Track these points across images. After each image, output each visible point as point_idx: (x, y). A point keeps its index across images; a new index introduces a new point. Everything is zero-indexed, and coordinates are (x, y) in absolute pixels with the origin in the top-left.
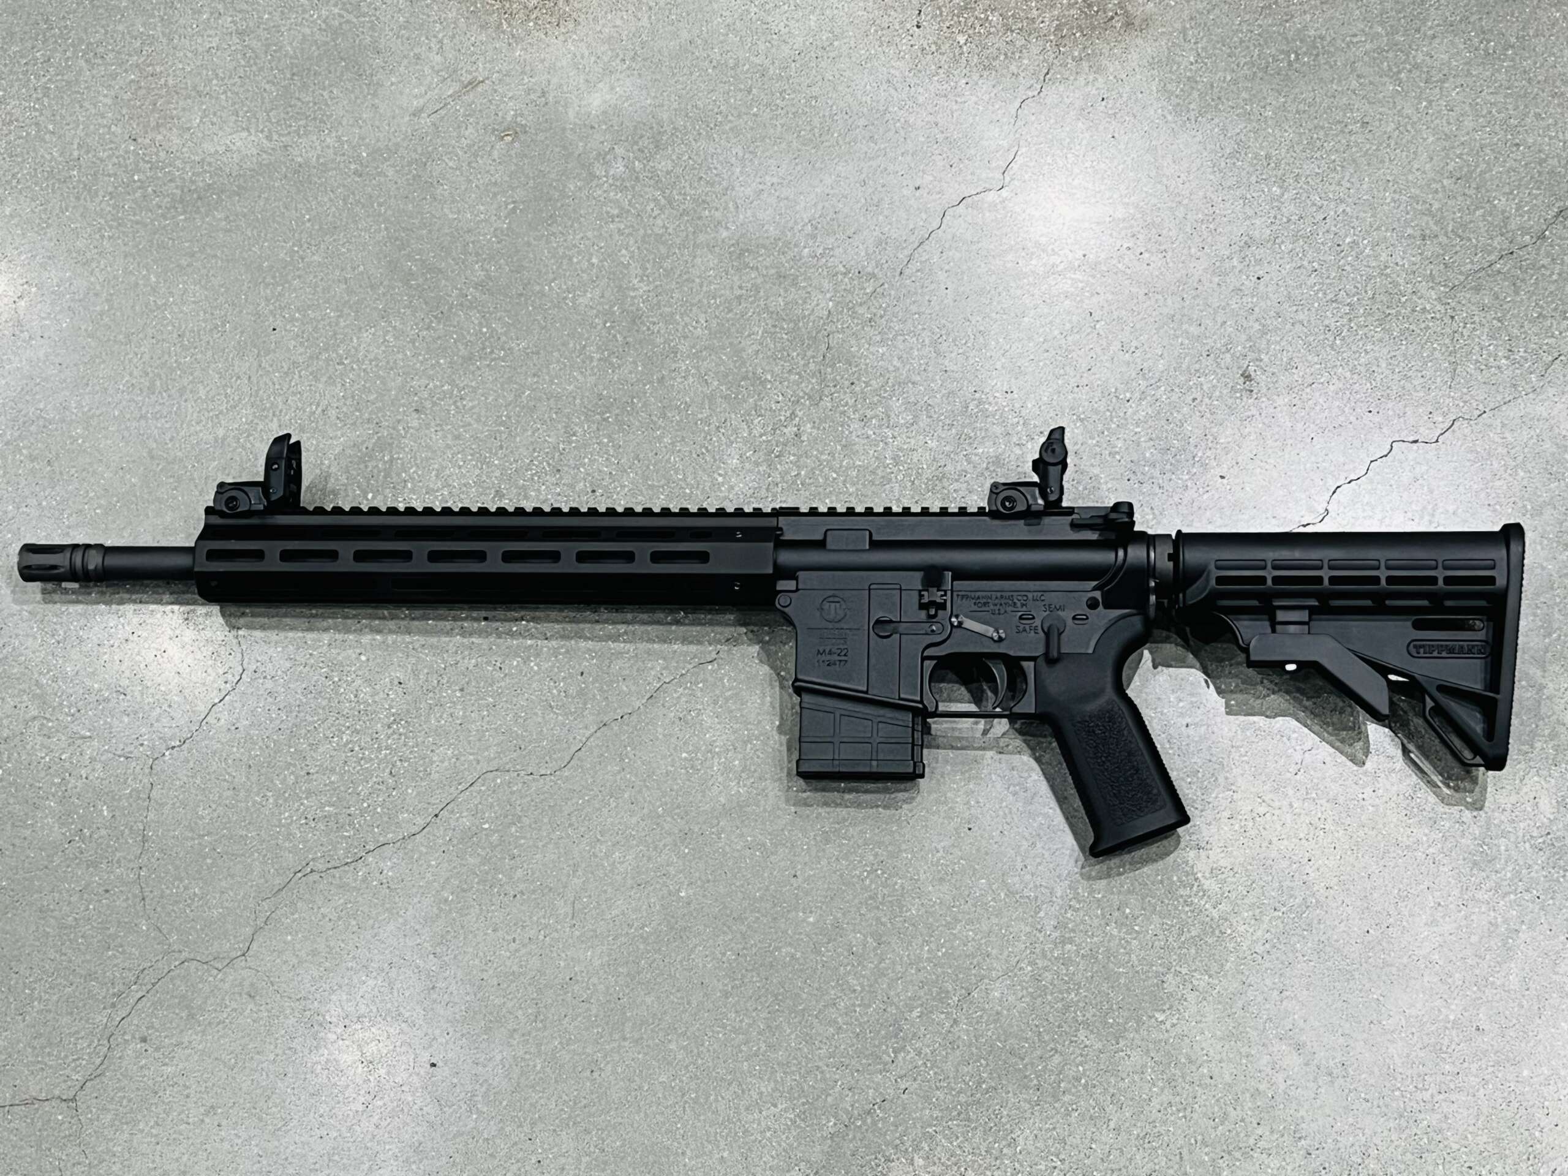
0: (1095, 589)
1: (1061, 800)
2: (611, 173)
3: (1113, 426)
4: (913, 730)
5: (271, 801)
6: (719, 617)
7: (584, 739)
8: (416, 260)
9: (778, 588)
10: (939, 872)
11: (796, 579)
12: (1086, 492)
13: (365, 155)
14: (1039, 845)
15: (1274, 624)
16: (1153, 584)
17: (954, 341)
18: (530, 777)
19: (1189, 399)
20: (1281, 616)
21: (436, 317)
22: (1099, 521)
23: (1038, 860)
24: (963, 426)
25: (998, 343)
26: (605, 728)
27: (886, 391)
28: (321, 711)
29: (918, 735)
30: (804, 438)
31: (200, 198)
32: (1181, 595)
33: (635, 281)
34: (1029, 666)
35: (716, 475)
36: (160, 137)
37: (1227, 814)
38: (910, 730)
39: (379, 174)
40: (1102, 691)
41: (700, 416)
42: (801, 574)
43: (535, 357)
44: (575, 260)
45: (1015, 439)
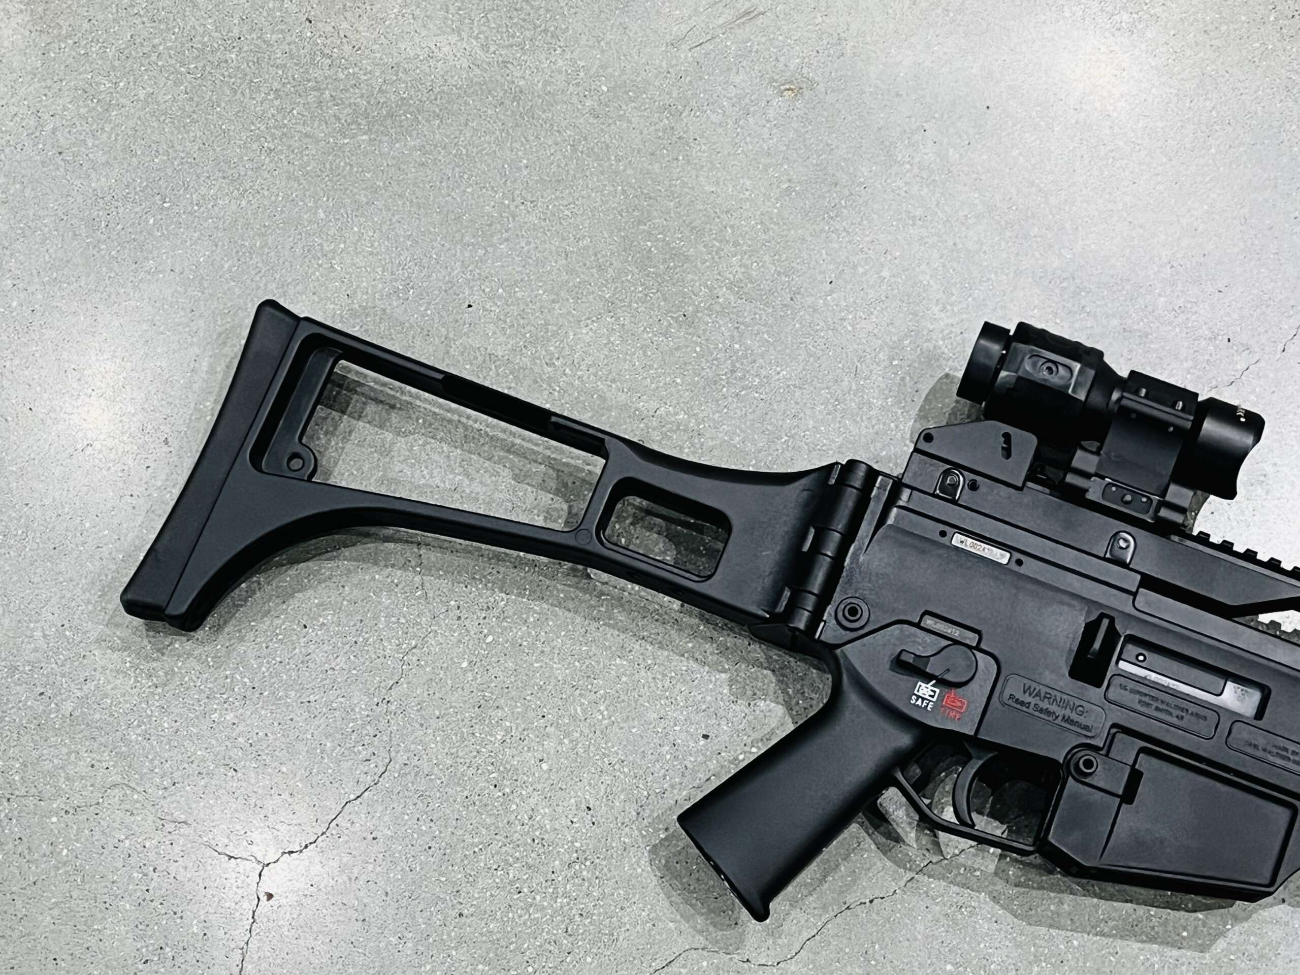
2: (917, 160)
5: (409, 945)
8: (658, 240)
13: (605, 89)
18: (745, 965)
21: (676, 320)
26: (848, 912)
28: (484, 832)
31: (390, 115)
33: (936, 309)
36: (345, 25)
39: (621, 119)
43: (798, 393)
44: (861, 270)
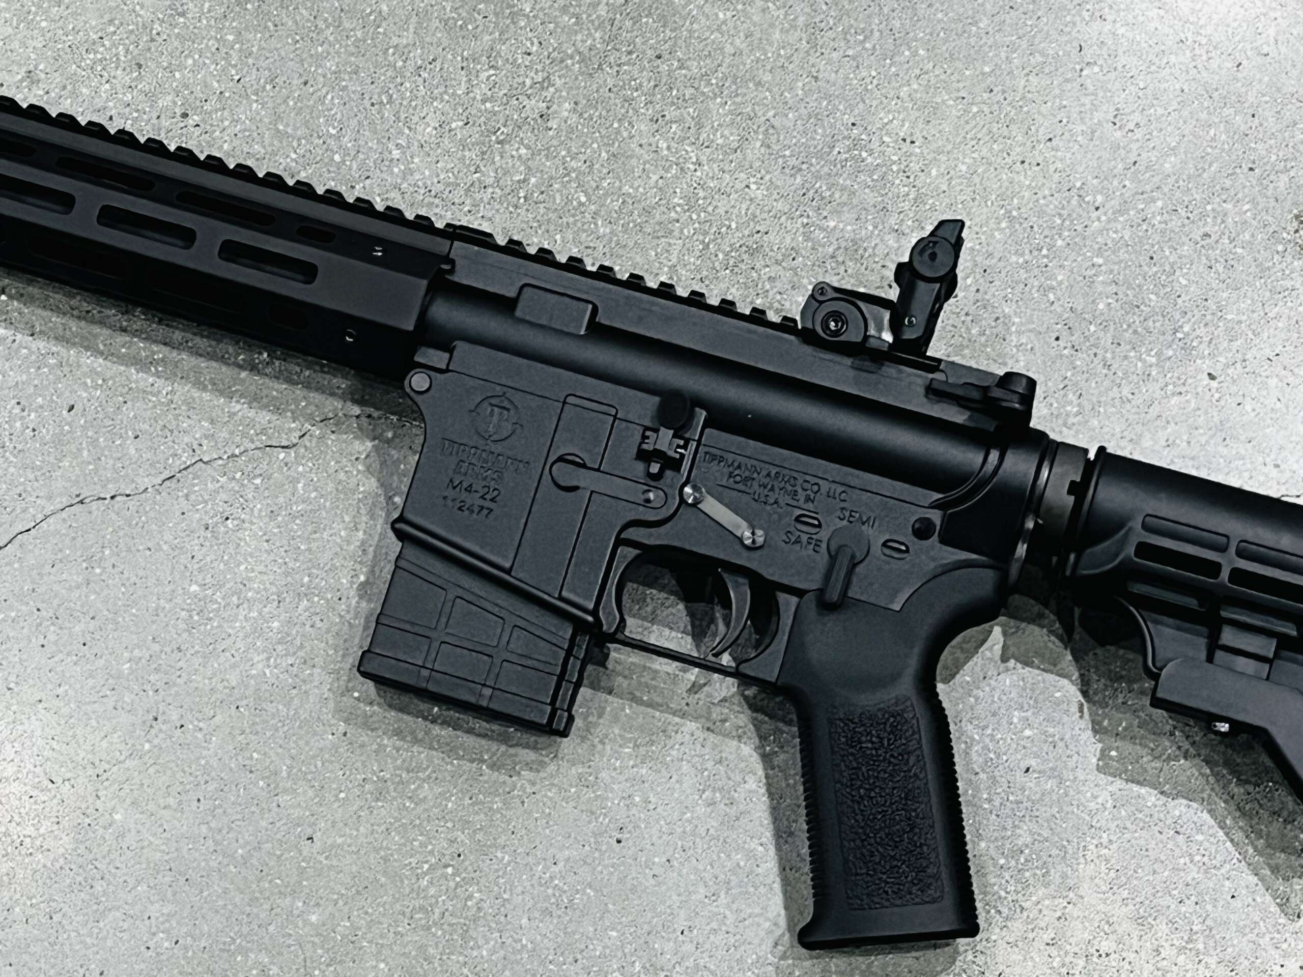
0: (934, 506)
1: (782, 835)
3: (1060, 243)
4: (569, 653)
6: (325, 379)
7: (40, 517)
9: (418, 359)
10: (548, 897)
11: (450, 350)
12: (983, 339)
14: (723, 899)
15: (1214, 646)
16: (1030, 525)
17: (845, 32)
19: (1197, 235)
20: (1228, 636)
22: (975, 395)
23: (714, 925)
24: (818, 178)
25: (915, 54)
27: (709, 83)
29: (574, 665)
30: (553, 124)
32: (1072, 557)
34: (788, 603)
35: (391, 146)
37: (1047, 937)
38: (562, 654)
40: (895, 678)
41: (395, 41)
42: (461, 347)
45: (893, 221)
